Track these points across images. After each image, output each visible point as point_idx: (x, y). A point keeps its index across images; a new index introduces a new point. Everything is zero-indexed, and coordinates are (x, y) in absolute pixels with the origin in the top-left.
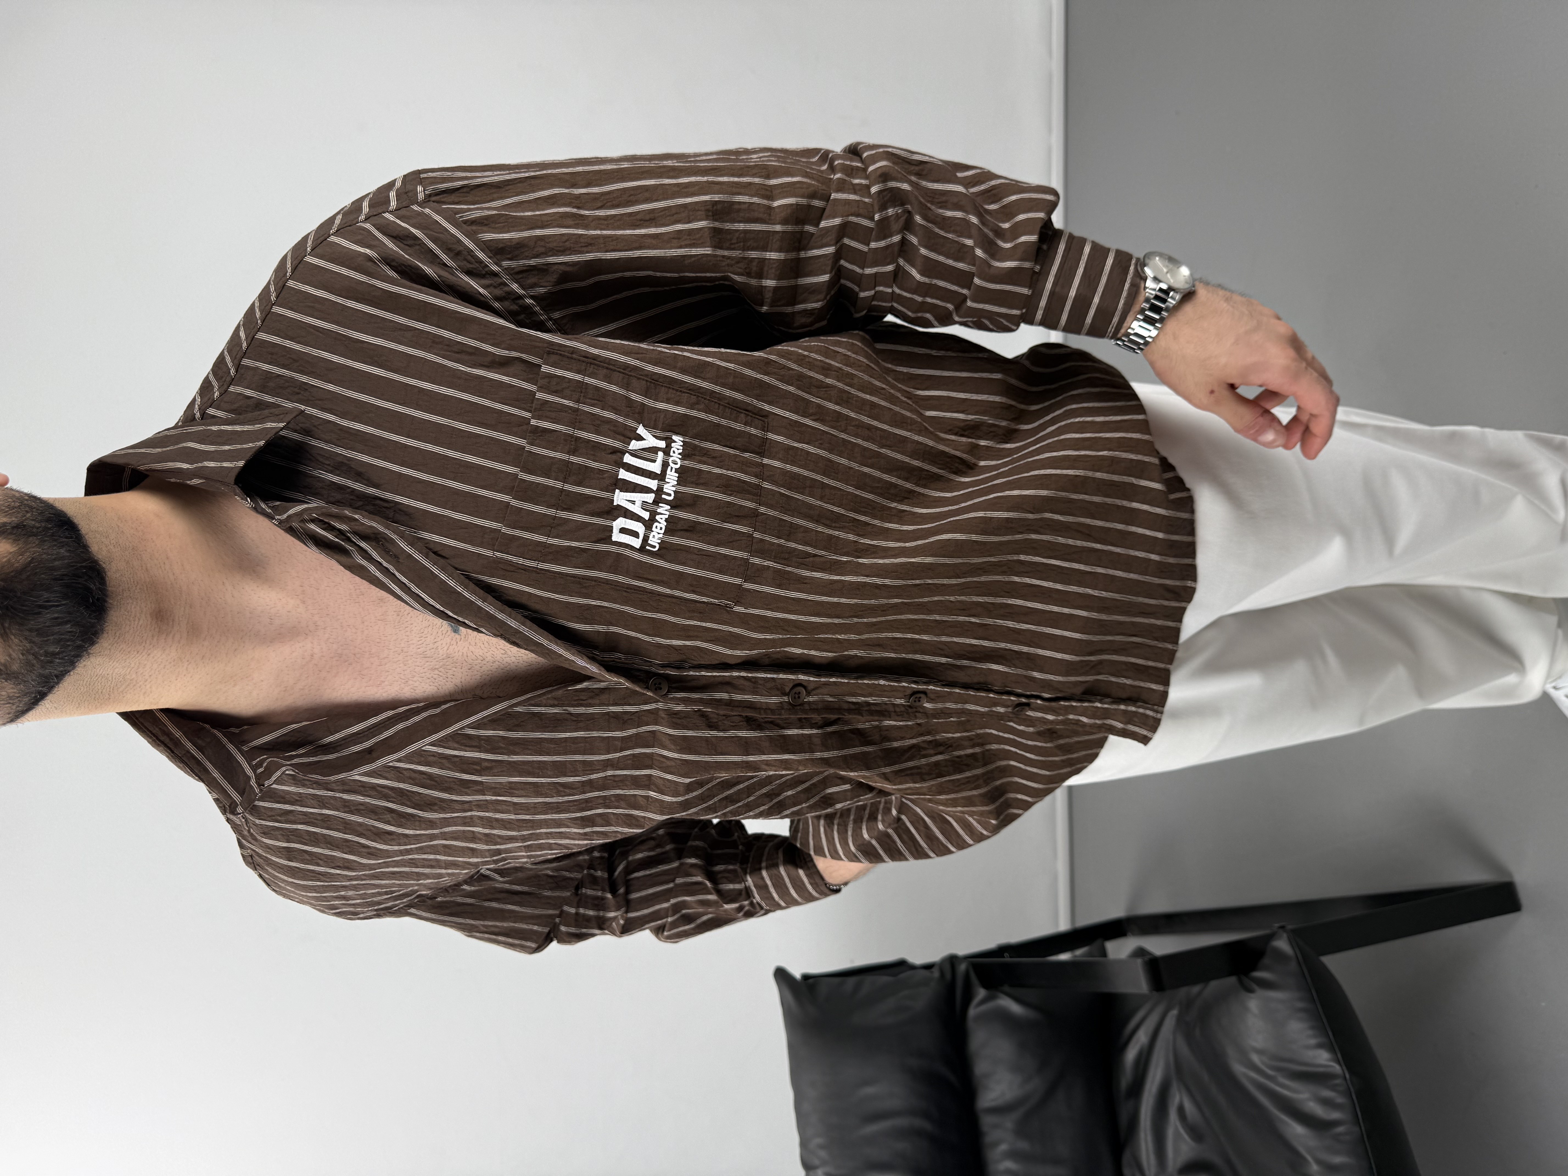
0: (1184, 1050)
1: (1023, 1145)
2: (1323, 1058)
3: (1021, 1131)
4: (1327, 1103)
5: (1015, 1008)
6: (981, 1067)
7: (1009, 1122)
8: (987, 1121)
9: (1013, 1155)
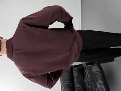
0: (89, 71)
1: (77, 79)
2: (99, 70)
3: (77, 78)
4: (100, 74)
5: (77, 69)
6: (74, 73)
7: (76, 77)
8: (74, 77)
9: (76, 80)
